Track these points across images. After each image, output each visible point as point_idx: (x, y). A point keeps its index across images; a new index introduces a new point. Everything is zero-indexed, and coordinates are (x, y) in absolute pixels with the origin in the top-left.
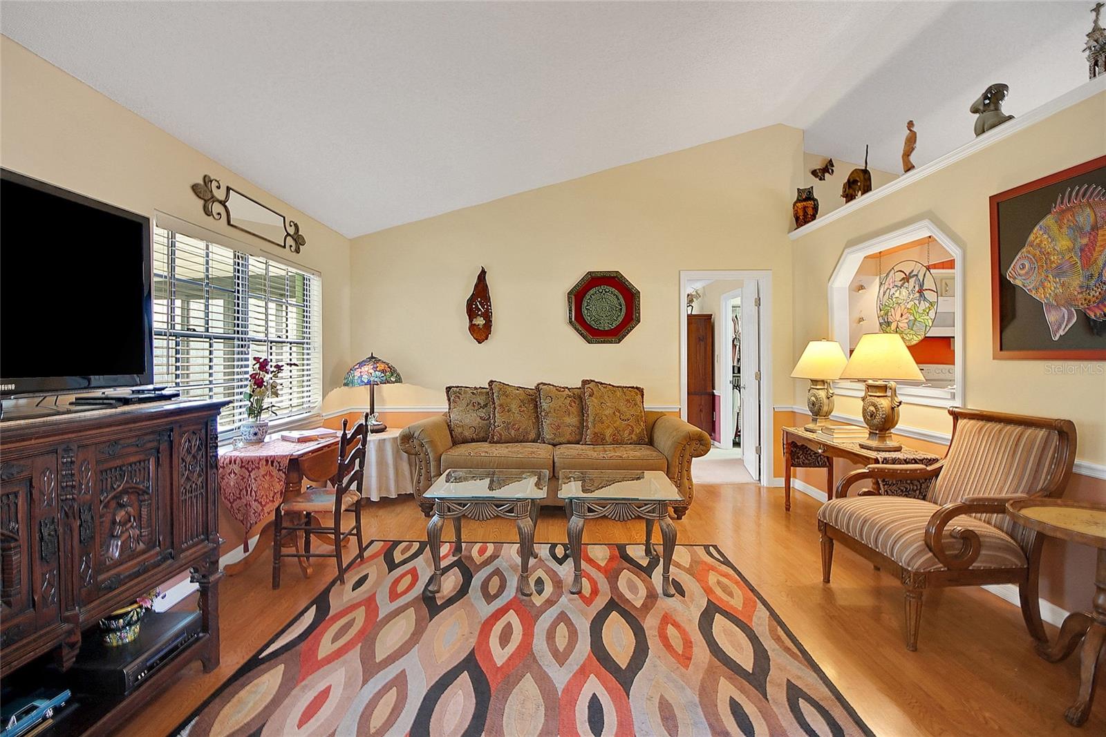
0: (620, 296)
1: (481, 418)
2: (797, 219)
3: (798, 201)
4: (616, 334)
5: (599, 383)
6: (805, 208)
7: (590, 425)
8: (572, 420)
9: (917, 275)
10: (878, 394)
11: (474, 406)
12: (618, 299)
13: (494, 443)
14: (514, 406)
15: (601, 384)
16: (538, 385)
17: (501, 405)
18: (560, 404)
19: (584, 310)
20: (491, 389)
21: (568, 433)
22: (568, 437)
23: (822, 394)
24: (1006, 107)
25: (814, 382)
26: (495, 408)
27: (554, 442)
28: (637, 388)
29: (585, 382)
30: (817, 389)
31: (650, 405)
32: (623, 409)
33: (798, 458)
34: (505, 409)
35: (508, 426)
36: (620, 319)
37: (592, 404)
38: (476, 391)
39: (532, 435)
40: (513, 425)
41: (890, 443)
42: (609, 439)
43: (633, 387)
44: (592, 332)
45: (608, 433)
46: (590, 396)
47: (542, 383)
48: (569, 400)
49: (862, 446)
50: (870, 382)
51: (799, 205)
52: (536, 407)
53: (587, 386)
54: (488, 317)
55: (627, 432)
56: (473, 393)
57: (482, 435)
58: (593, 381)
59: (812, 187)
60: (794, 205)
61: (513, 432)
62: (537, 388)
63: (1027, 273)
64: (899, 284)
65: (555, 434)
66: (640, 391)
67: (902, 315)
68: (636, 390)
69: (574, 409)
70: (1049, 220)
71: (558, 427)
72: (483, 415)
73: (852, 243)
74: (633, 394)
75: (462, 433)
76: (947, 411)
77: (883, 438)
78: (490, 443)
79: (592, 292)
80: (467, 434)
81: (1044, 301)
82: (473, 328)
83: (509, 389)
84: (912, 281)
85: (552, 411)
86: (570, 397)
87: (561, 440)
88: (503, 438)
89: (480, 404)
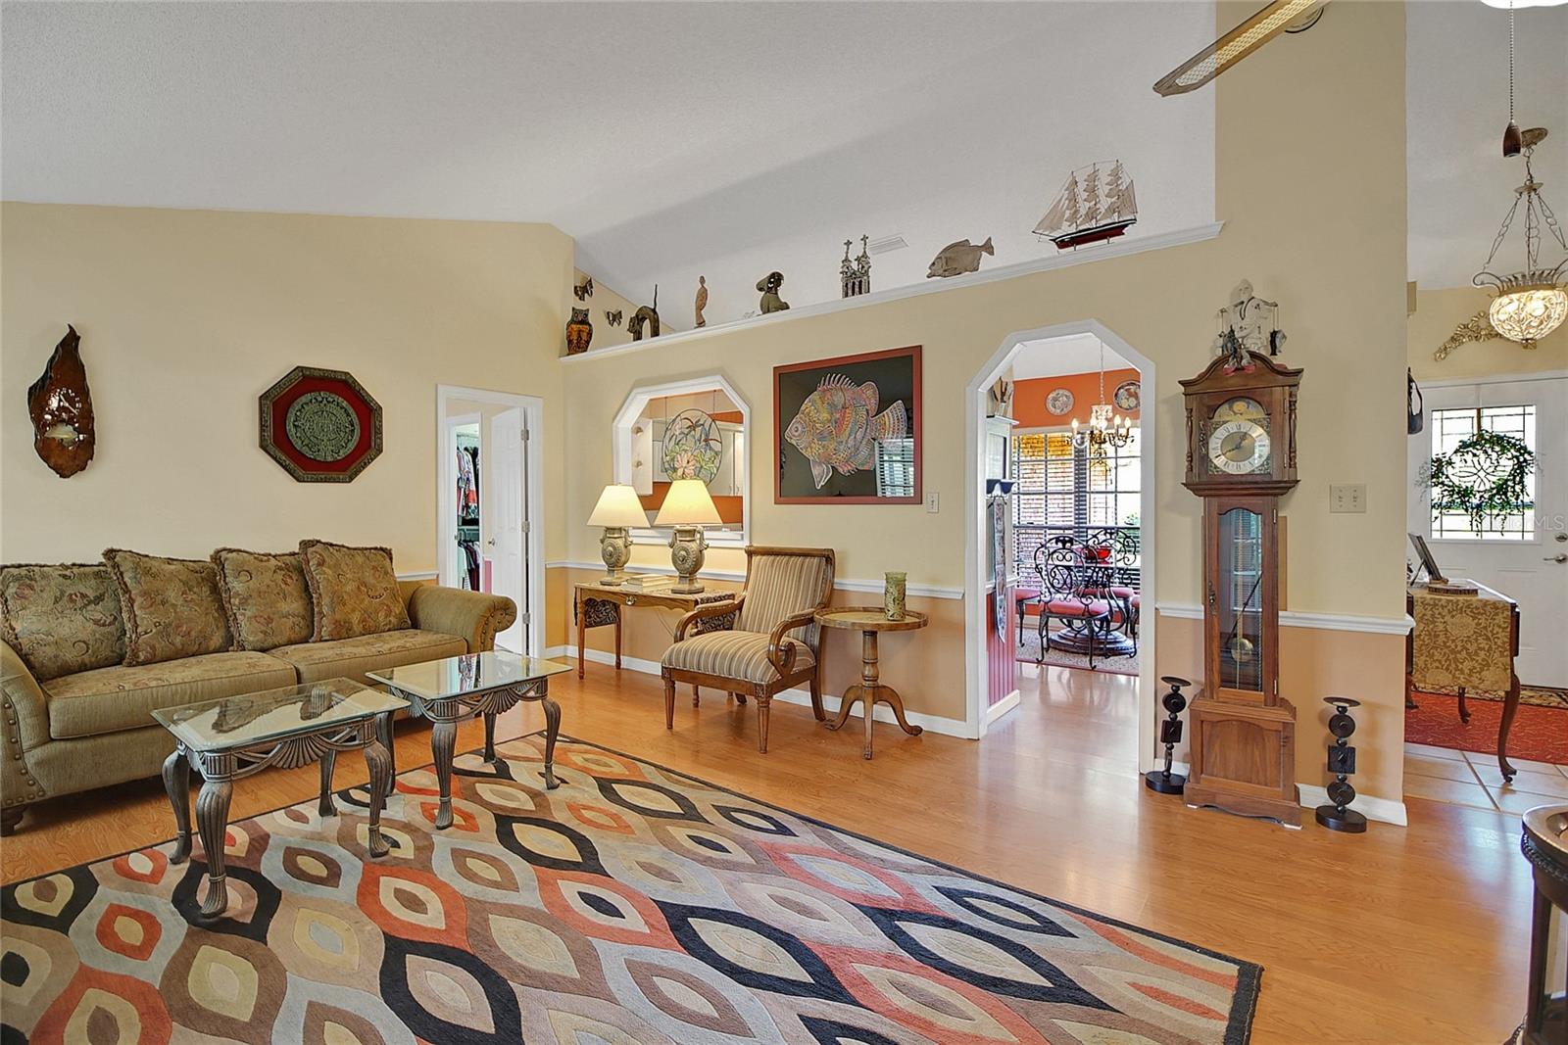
0: (351, 411)
1: (96, 622)
2: (570, 342)
3: (572, 322)
4: (345, 467)
5: (327, 544)
6: (580, 331)
7: (325, 610)
8: (293, 606)
9: (703, 425)
10: (688, 539)
11: (71, 600)
12: (348, 415)
13: (139, 664)
14: (173, 594)
15: (331, 545)
16: (218, 552)
17: (145, 594)
18: (267, 581)
19: (290, 427)
20: (116, 566)
21: (287, 627)
22: (287, 634)
23: (620, 543)
24: (783, 293)
25: (608, 529)
26: (131, 601)
27: (266, 645)
28: (382, 549)
29: (306, 545)
30: (615, 538)
31: (402, 572)
32: (371, 581)
33: (590, 617)
34: (154, 599)
35: (165, 630)
36: (352, 446)
37: (322, 577)
38: (72, 572)
39: (217, 640)
40: (178, 627)
41: (697, 585)
42: (357, 628)
43: (376, 549)
44: (303, 465)
45: (355, 618)
46: (319, 564)
47: (225, 550)
48: (279, 576)
49: (674, 592)
50: (678, 527)
51: (573, 326)
52: (215, 589)
53: (310, 550)
54: (85, 422)
55: (381, 616)
56: (64, 576)
57: (105, 652)
58: (319, 541)
59: (588, 310)
60: (568, 325)
61: (178, 640)
62: (217, 557)
63: (799, 435)
64: (686, 431)
65: (265, 633)
66: (388, 553)
67: (688, 462)
68: (381, 552)
69: (293, 586)
70: (815, 396)
71: (269, 620)
72: (98, 616)
73: (641, 383)
74: (379, 557)
75: (56, 656)
76: (743, 552)
77: (691, 581)
78: (130, 665)
79: (304, 399)
80: (70, 656)
81: (811, 458)
82: (47, 450)
83: (153, 562)
84: (698, 429)
85: (255, 595)
86: (280, 568)
87: (276, 640)
88: (158, 652)
89: (83, 596)
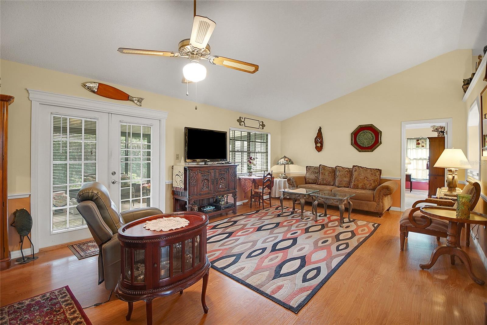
0: (373, 134)
1: (315, 176)
4: (371, 148)
5: (360, 167)
7: (353, 181)
8: (347, 179)
11: (314, 173)
13: (318, 184)
14: (327, 173)
15: (361, 167)
16: (336, 166)
17: (322, 173)
18: (343, 173)
19: (357, 139)
20: (320, 167)
21: (344, 183)
22: (344, 185)
26: (320, 173)
27: (339, 186)
28: (378, 169)
29: (354, 166)
31: (384, 176)
32: (369, 177)
34: (323, 174)
35: (323, 179)
36: (373, 143)
37: (355, 174)
38: (315, 168)
39: (332, 183)
40: (325, 179)
42: (360, 187)
44: (361, 148)
45: (360, 185)
46: (355, 171)
47: (338, 166)
48: (347, 172)
52: (334, 174)
53: (354, 168)
54: (322, 143)
55: (369, 186)
56: (314, 168)
57: (315, 182)
58: (358, 166)
61: (325, 182)
62: (336, 168)
65: (339, 183)
66: (380, 171)
69: (348, 176)
71: (341, 181)
72: (316, 175)
74: (376, 171)
75: (308, 181)
79: (360, 133)
80: (310, 181)
82: (317, 148)
83: (326, 167)
85: (339, 176)
86: (347, 171)
87: (341, 186)
88: (321, 183)
89: (316, 172)
